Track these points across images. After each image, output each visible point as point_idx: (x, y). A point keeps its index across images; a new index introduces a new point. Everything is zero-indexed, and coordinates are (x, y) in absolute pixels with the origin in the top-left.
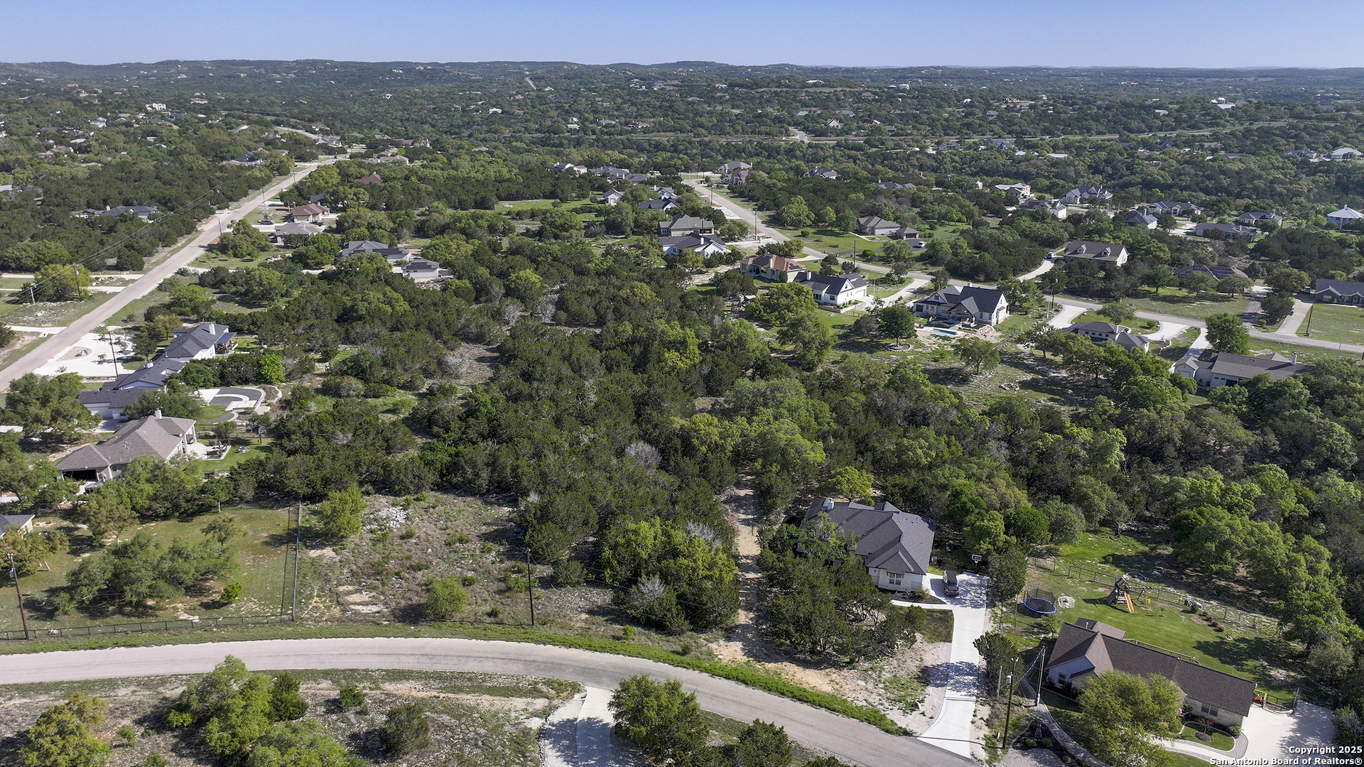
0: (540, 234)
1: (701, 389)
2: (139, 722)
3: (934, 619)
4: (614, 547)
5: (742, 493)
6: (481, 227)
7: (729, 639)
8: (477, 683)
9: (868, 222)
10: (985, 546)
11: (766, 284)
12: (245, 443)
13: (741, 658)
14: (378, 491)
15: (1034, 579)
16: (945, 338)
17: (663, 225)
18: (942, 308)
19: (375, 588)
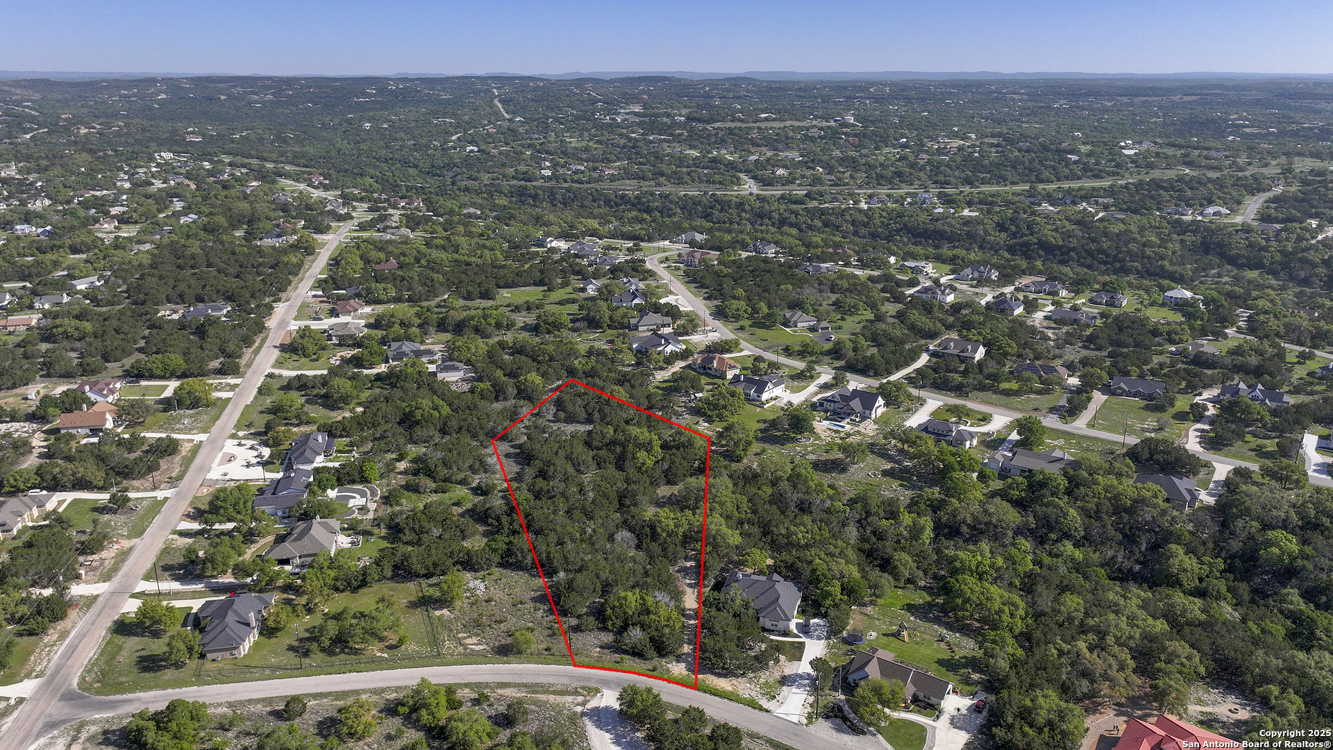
0: (535, 329)
1: (663, 480)
2: (381, 712)
3: (795, 648)
4: (613, 608)
5: (688, 564)
6: (490, 325)
7: (678, 661)
8: (546, 689)
9: (792, 316)
10: (828, 602)
11: (711, 381)
12: (370, 533)
13: (685, 672)
14: (465, 569)
15: (855, 620)
16: (837, 432)
17: (633, 321)
18: (837, 405)
19: (479, 635)
